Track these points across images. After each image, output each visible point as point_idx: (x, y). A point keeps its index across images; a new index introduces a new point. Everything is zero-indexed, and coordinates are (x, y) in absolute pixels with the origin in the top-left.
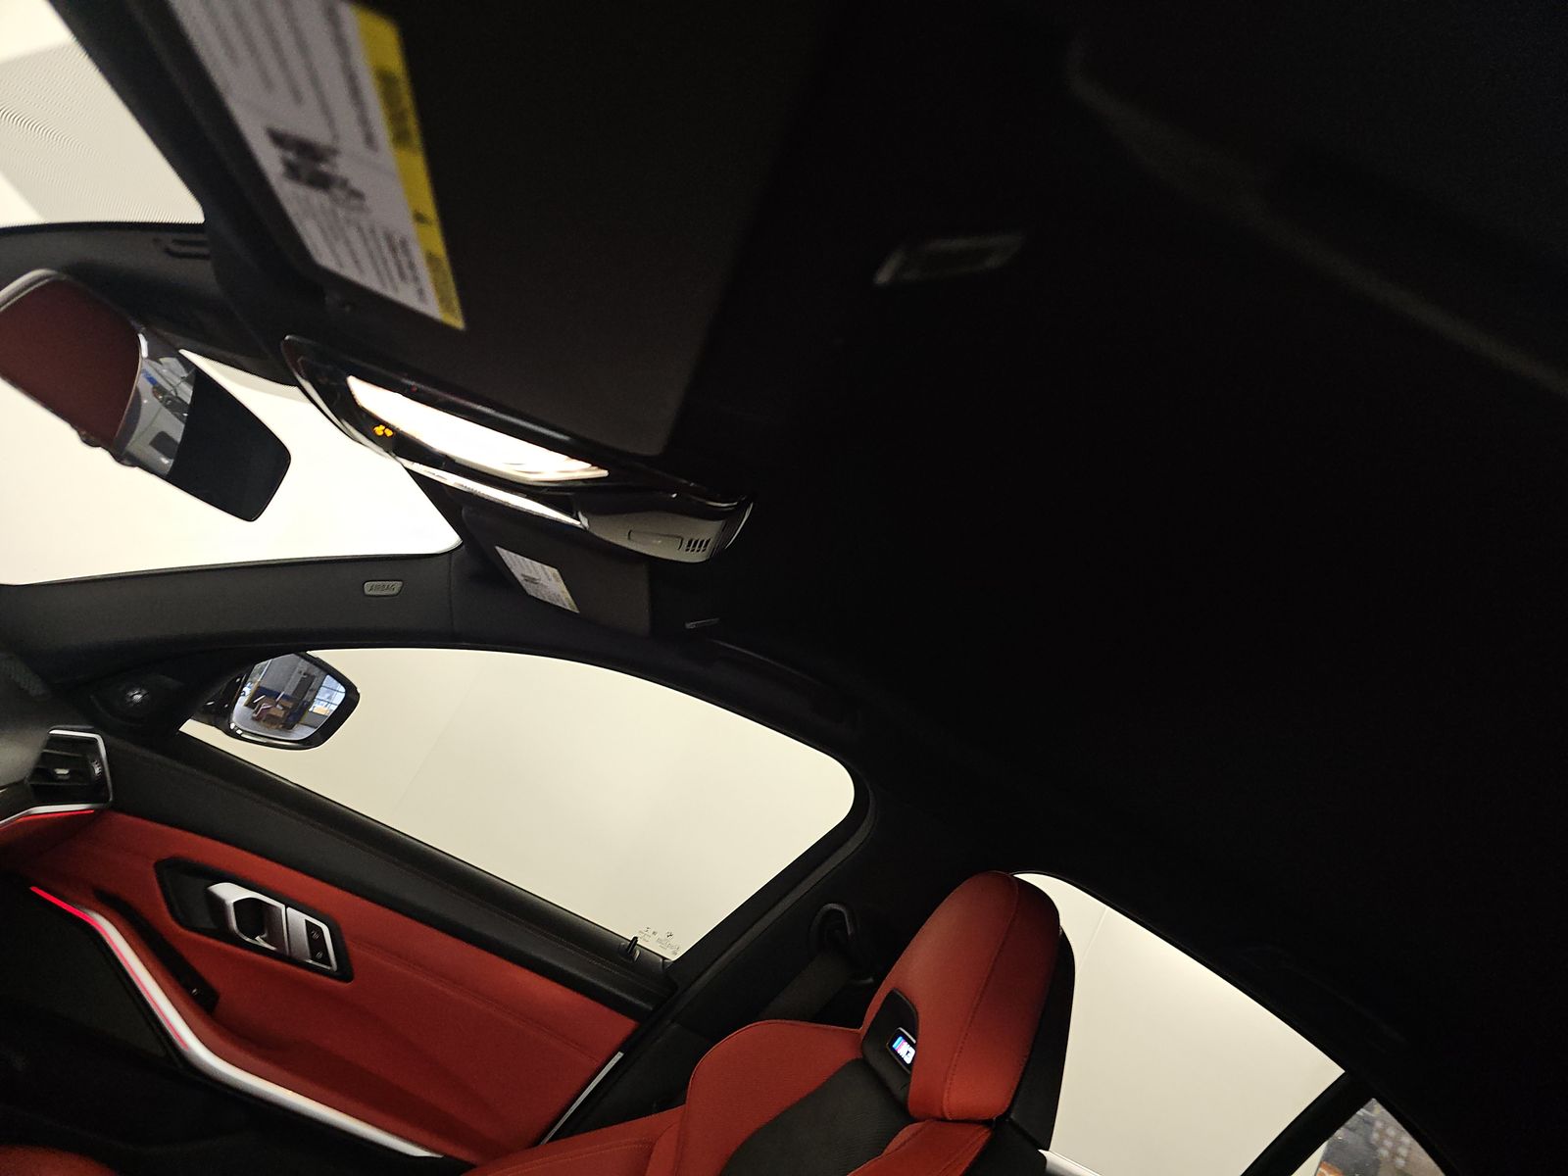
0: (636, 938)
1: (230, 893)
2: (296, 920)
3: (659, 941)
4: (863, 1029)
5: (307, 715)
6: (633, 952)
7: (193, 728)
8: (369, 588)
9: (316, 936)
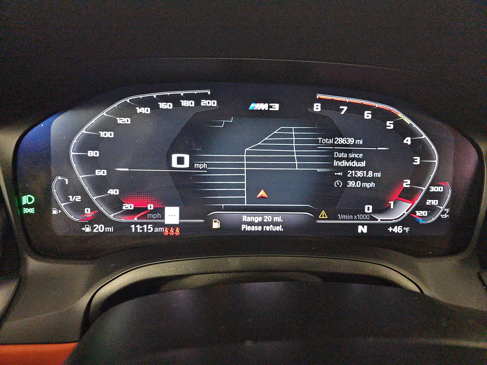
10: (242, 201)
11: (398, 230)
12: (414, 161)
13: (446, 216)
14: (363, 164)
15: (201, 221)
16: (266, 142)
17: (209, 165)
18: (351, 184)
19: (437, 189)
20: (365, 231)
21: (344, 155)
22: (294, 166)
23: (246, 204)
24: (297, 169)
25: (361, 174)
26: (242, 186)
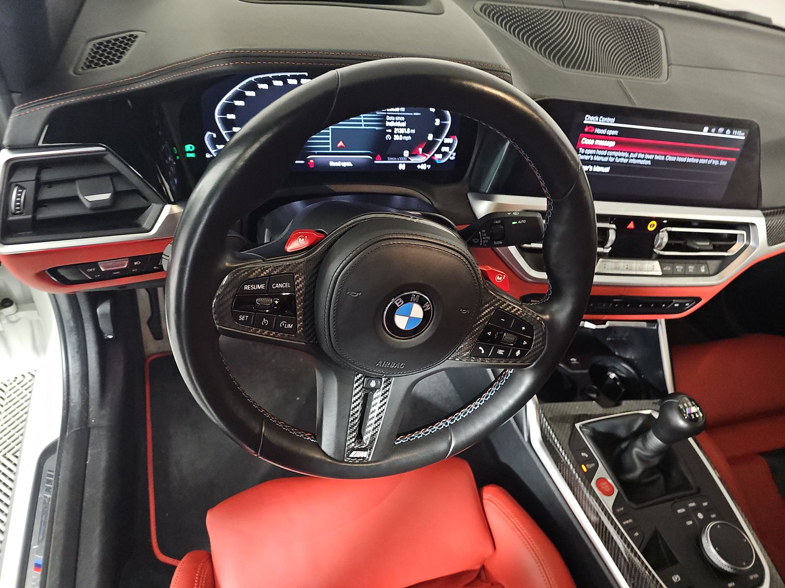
10: (328, 149)
11: (423, 167)
12: (435, 122)
13: (453, 158)
14: (404, 124)
18: (396, 138)
19: (449, 141)
20: (404, 168)
21: (393, 118)
22: (361, 125)
23: (330, 151)
24: (363, 127)
25: (402, 131)
26: (328, 139)
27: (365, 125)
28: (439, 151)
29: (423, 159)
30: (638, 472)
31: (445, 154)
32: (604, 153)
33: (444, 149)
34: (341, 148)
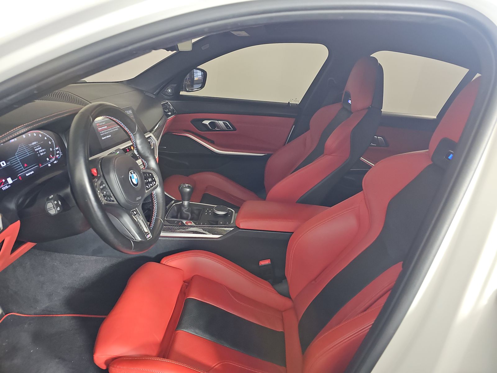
0: (289, 102)
1: (207, 122)
2: (221, 123)
3: (294, 101)
4: (342, 102)
5: (195, 81)
6: (289, 105)
7: (182, 93)
8: (203, 48)
9: (226, 124)
10: (22, 169)
11: (55, 162)
12: (49, 143)
13: (62, 155)
14: (41, 148)
15: (17, 179)
16: (19, 150)
17: (10, 162)
18: (41, 154)
19: (57, 148)
20: (50, 165)
21: (36, 147)
22: (28, 154)
23: (24, 170)
24: (29, 155)
25: (41, 151)
26: (20, 165)
27: (29, 154)
28: (57, 154)
29: (54, 159)
30: (190, 215)
31: (59, 154)
32: (106, 131)
33: (58, 152)
34: (27, 167)
